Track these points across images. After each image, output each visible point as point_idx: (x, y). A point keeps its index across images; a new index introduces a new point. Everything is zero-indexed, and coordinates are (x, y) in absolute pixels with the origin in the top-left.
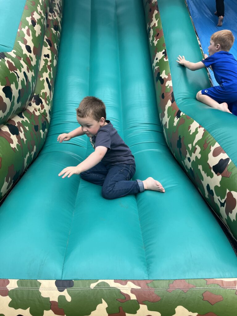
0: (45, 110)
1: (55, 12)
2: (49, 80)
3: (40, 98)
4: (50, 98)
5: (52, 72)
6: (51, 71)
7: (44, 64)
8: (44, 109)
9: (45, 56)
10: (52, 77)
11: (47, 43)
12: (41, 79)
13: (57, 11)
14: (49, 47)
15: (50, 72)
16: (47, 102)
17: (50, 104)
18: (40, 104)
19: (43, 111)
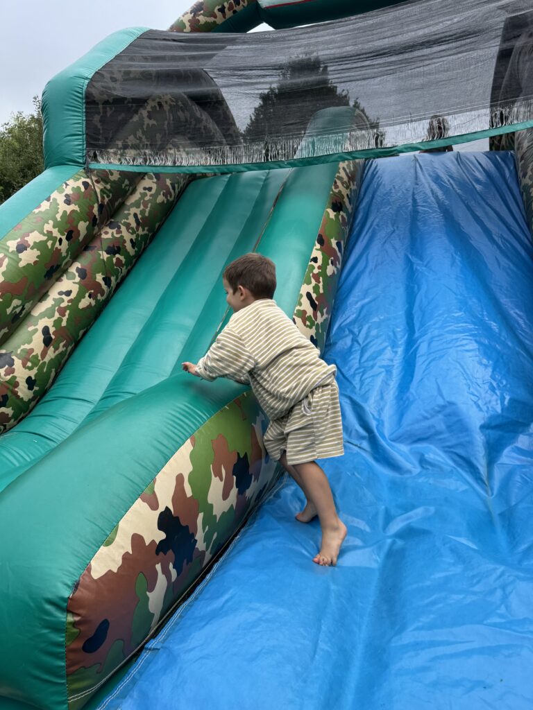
0: (15, 377)
1: (122, 226)
2: (52, 330)
3: (14, 357)
4: (40, 358)
5: (65, 319)
6: (64, 315)
7: (50, 306)
8: (11, 375)
9: (60, 293)
10: (64, 324)
11: (77, 274)
12: (31, 329)
13: (128, 226)
14: (78, 279)
15: (59, 318)
16: (29, 364)
17: (36, 369)
18: (7, 366)
19: (8, 377)
